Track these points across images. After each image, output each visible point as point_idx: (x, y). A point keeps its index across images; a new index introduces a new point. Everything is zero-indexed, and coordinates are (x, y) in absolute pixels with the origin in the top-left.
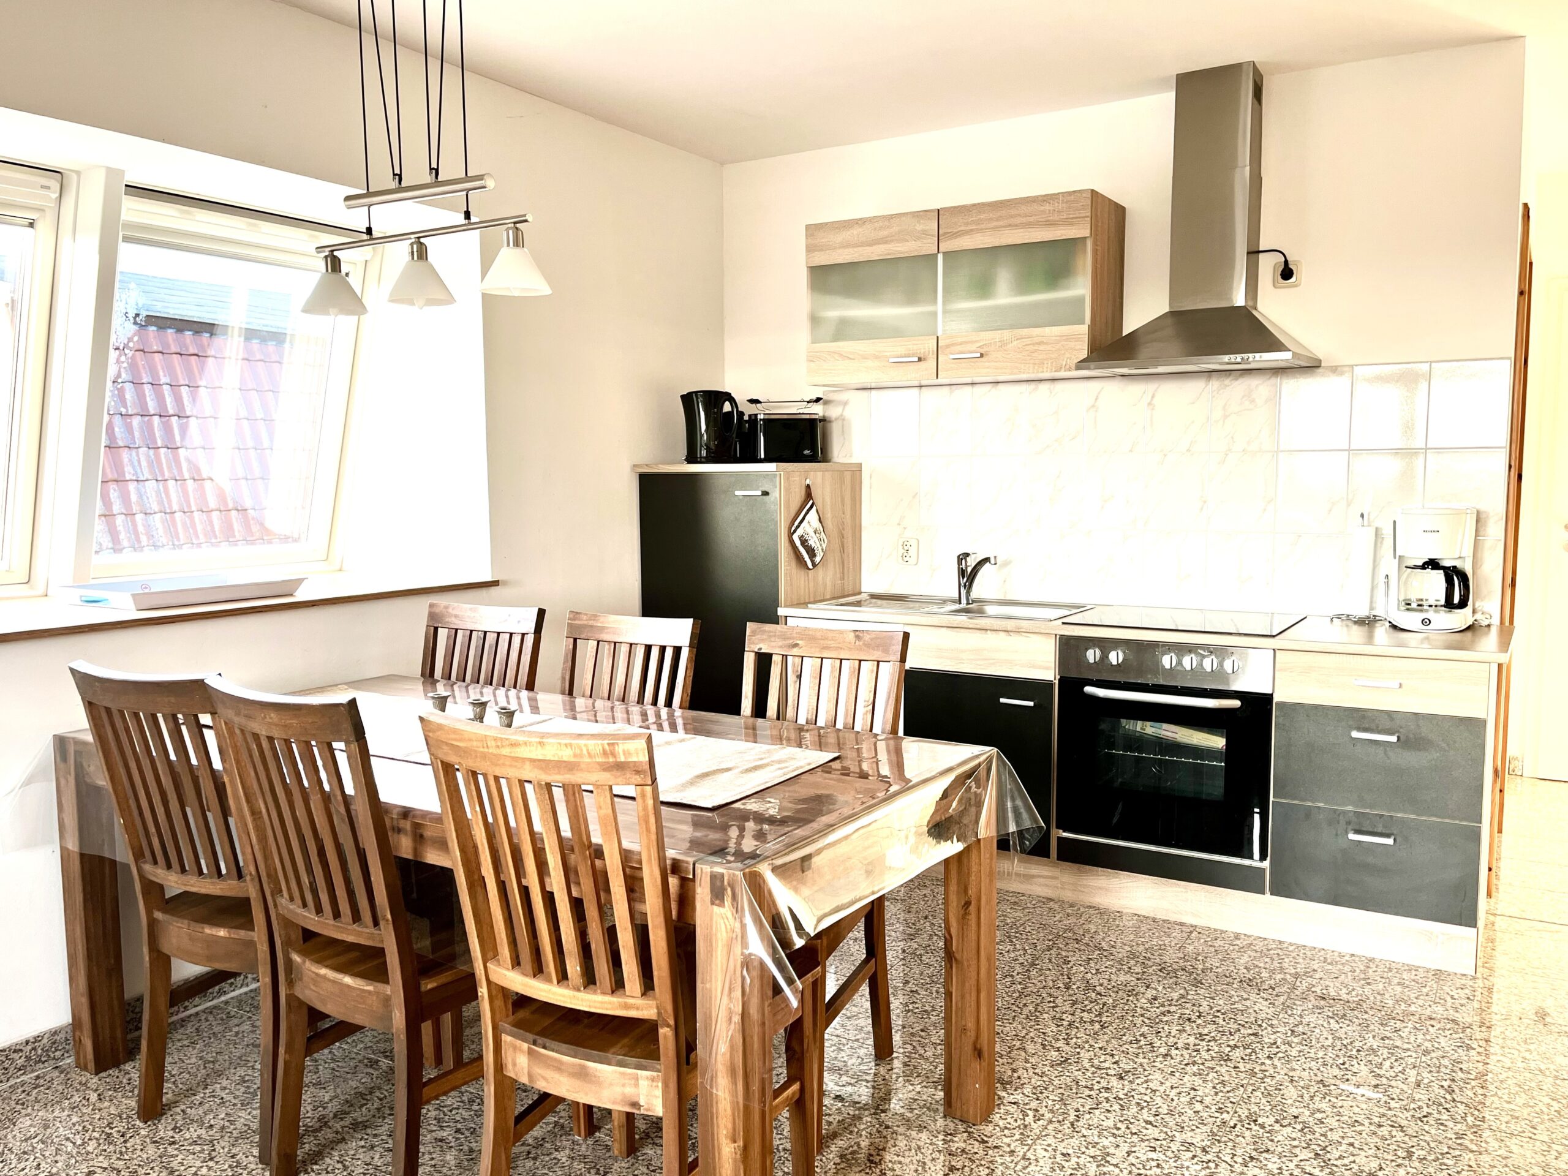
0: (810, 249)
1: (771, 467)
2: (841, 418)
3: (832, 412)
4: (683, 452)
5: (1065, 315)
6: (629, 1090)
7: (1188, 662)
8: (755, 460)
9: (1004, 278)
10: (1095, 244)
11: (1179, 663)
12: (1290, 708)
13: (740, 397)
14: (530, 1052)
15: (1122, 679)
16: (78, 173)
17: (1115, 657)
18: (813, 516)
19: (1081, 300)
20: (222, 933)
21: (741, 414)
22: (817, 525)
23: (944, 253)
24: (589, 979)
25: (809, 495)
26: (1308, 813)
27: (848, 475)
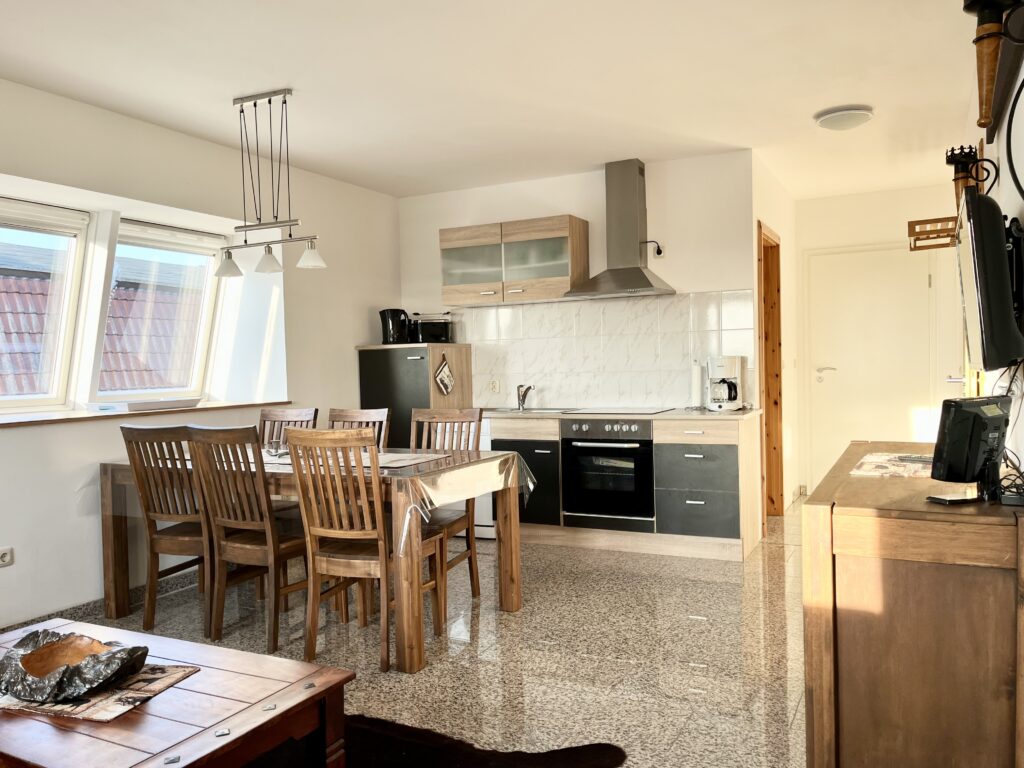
0: (441, 241)
1: (425, 345)
2: (460, 322)
3: (456, 319)
4: (381, 338)
5: (561, 272)
6: (367, 569)
7: (616, 428)
8: (418, 342)
9: (533, 254)
10: (572, 240)
11: (612, 428)
12: (660, 446)
13: (410, 312)
14: (327, 561)
15: (589, 437)
16: (98, 213)
17: (585, 428)
18: (446, 369)
19: (567, 265)
20: (187, 539)
21: (409, 321)
22: (448, 373)
23: (505, 244)
24: (352, 526)
25: (444, 359)
26: (670, 493)
27: (464, 350)
